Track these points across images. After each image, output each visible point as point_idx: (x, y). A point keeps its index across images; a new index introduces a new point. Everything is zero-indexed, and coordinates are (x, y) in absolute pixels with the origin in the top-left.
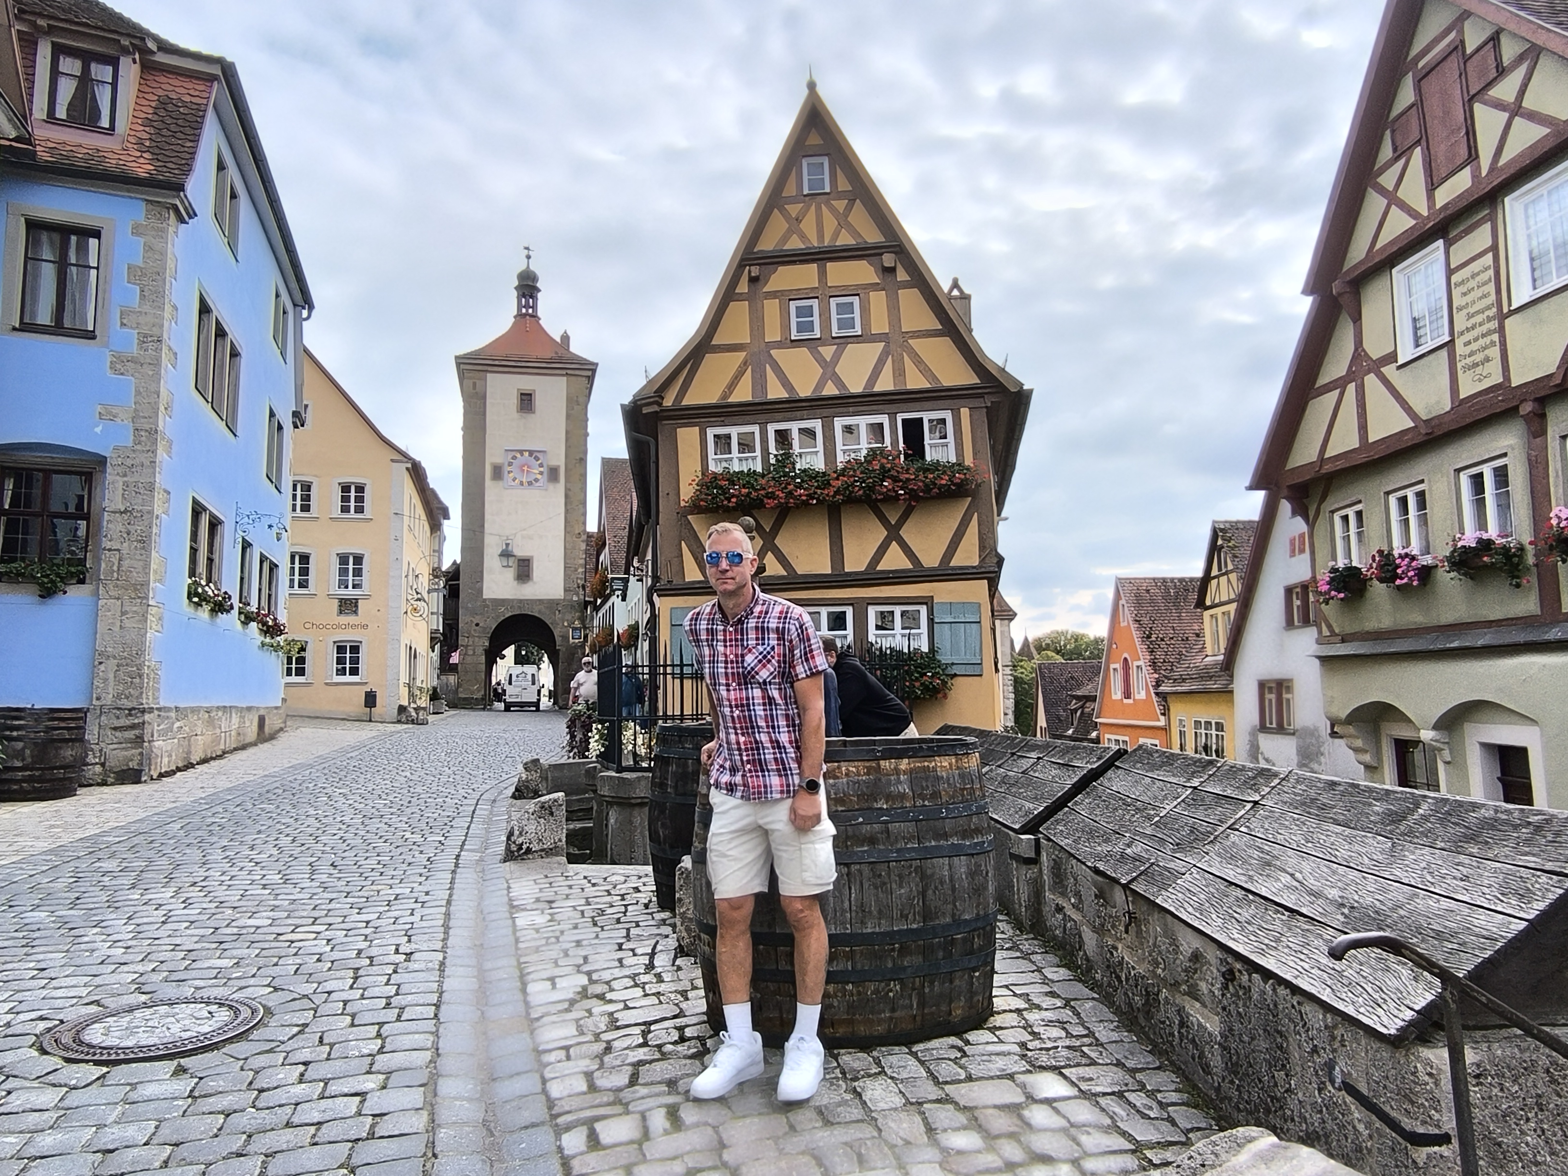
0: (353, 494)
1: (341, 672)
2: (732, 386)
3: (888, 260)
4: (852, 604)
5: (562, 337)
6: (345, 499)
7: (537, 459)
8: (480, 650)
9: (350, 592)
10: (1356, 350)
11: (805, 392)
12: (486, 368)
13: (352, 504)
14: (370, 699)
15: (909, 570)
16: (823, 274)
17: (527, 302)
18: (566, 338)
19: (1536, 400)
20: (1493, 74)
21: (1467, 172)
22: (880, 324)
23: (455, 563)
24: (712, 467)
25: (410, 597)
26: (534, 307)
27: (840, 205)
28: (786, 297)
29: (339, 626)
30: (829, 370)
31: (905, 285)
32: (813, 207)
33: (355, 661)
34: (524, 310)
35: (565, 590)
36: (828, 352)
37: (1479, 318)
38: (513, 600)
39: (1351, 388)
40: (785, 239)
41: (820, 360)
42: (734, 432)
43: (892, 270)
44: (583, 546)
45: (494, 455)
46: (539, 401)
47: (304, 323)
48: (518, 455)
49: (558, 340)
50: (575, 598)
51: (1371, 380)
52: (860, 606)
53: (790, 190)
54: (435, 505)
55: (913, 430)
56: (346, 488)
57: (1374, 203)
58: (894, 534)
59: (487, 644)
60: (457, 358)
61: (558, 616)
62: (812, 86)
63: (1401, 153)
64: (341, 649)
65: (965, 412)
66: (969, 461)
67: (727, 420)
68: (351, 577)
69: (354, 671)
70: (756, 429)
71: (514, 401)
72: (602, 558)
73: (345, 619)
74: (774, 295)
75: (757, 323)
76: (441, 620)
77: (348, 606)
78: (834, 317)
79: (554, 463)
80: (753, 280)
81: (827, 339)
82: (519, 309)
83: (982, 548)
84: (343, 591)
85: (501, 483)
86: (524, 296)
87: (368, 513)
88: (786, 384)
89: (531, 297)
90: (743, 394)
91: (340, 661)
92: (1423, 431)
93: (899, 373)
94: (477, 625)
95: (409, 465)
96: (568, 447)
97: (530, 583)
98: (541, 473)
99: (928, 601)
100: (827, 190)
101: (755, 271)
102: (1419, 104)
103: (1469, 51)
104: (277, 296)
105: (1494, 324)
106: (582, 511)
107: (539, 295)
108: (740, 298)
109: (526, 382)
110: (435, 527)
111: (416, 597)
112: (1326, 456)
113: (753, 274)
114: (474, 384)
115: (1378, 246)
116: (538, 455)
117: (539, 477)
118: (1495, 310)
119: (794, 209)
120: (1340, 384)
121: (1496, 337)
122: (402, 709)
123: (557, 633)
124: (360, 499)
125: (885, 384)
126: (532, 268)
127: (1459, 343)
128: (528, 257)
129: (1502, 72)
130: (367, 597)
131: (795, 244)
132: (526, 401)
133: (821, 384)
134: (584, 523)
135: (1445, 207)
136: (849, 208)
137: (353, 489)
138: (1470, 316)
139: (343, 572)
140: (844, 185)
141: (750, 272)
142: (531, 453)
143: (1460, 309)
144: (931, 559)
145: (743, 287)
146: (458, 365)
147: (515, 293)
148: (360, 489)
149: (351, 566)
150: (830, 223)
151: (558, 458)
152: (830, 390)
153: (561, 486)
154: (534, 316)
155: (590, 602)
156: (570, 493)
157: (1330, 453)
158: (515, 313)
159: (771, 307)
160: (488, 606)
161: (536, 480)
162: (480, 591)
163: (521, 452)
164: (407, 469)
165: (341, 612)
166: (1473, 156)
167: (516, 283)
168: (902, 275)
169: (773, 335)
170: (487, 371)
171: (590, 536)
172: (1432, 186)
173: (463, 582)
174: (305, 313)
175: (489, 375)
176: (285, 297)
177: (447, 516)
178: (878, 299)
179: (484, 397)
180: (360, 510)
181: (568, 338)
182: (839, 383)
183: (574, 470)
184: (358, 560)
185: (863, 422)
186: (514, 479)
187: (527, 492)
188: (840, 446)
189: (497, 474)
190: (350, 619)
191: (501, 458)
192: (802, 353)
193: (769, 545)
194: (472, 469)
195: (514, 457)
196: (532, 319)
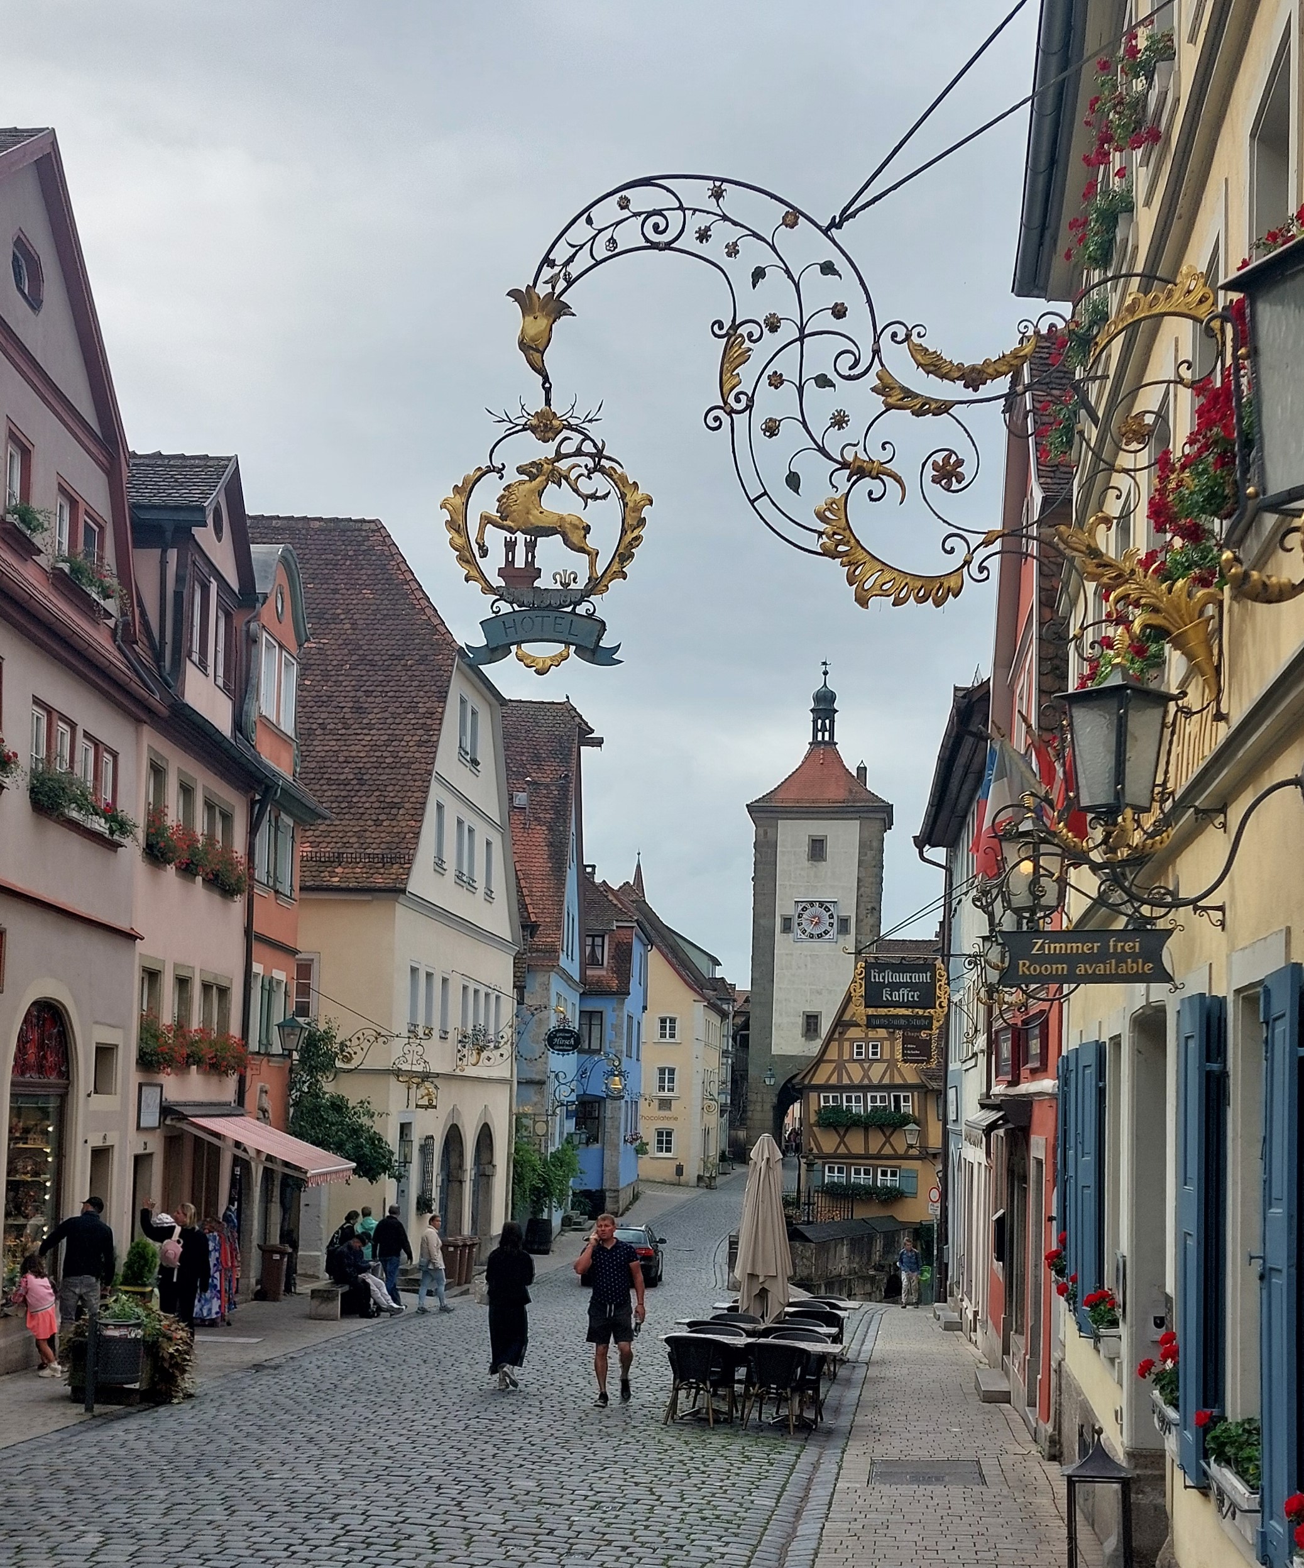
0: (668, 1024)
1: (660, 1150)
2: (829, 1078)
4: (872, 1166)
5: (858, 768)
6: (663, 1028)
7: (827, 909)
8: (768, 1107)
9: (666, 1094)
11: (856, 1082)
12: (777, 815)
13: (668, 1032)
14: (679, 1170)
15: (894, 1155)
16: (867, 1034)
17: (823, 724)
18: (862, 770)
22: (886, 1056)
25: (705, 1097)
26: (831, 731)
28: (852, 1041)
29: (659, 1118)
30: (866, 1075)
33: (669, 1142)
34: (820, 734)
36: (866, 1065)
38: (801, 1058)
40: (853, 1016)
41: (863, 1067)
42: (831, 1095)
45: (784, 906)
46: (830, 848)
48: (808, 906)
49: (855, 774)
52: (876, 1167)
55: (897, 1098)
56: (663, 1021)
58: (888, 1141)
60: (747, 806)
64: (660, 1134)
65: (916, 1094)
66: (917, 1114)
67: (828, 1090)
68: (666, 1084)
69: (668, 1150)
70: (839, 1095)
71: (805, 849)
73: (663, 1113)
74: (847, 1039)
75: (841, 1054)
76: (729, 1095)
77: (665, 1104)
78: (871, 1050)
79: (843, 914)
80: (840, 1031)
81: (867, 1059)
82: (815, 736)
84: (662, 1094)
85: (791, 935)
86: (820, 718)
87: (677, 1039)
88: (850, 1078)
89: (828, 718)
90: (834, 1081)
91: (660, 1142)
93: (892, 1077)
95: (706, 1003)
96: (860, 896)
98: (831, 925)
99: (899, 1167)
101: (841, 1028)
107: (836, 716)
108: (835, 1040)
109: (818, 828)
111: (710, 1097)
114: (766, 833)
116: (829, 906)
117: (829, 928)
122: (700, 1178)
124: (672, 1028)
125: (886, 1081)
126: (829, 685)
128: (826, 674)
130: (678, 1098)
132: (817, 849)
133: (862, 1080)
137: (668, 1021)
139: (662, 1080)
141: (839, 1028)
142: (821, 904)
144: (901, 1151)
145: (836, 1036)
146: (751, 811)
148: (673, 1021)
149: (667, 1076)
151: (848, 908)
152: (866, 1082)
153: (852, 937)
154: (832, 743)
158: (810, 739)
159: (847, 1044)
160: (776, 1062)
161: (826, 932)
162: (769, 1045)
163: (812, 903)
164: (704, 1006)
165: (660, 1109)
167: (812, 706)
169: (846, 1057)
170: (779, 818)
175: (781, 823)
178: (887, 1044)
179: (775, 846)
180: (672, 1036)
181: (865, 768)
182: (870, 1080)
183: (865, 921)
184: (672, 1071)
185: (878, 1095)
186: (804, 931)
187: (816, 945)
188: (869, 1104)
189: (787, 926)
190: (666, 1113)
191: (791, 911)
192: (857, 1064)
193: (842, 1141)
194: (762, 922)
195: (804, 909)
196: (828, 748)
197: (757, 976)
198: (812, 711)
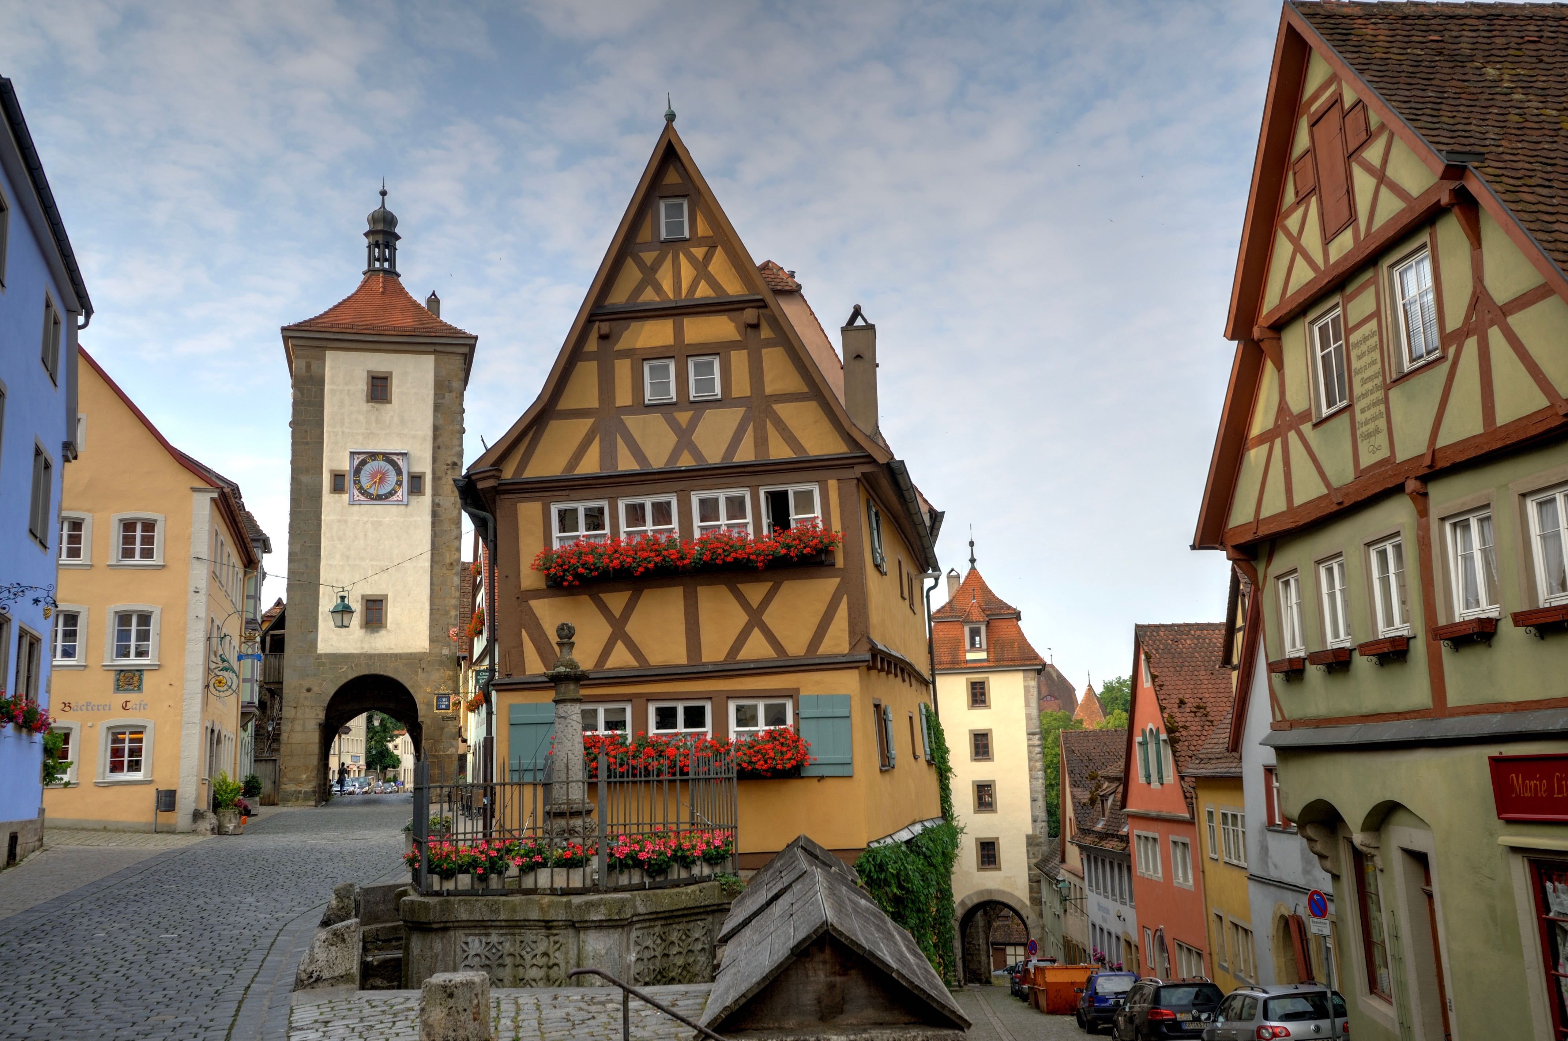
0: (139, 533)
1: (116, 767)
2: (578, 456)
3: (750, 315)
4: (710, 698)
5: (429, 301)
6: (128, 540)
7: (394, 464)
8: (312, 725)
9: (133, 661)
10: (1280, 402)
11: (658, 461)
12: (324, 343)
13: (138, 546)
15: (773, 660)
16: (679, 332)
17: (382, 253)
18: (434, 301)
19: (1416, 478)
20: (1364, 136)
21: (1348, 235)
22: (741, 387)
23: (279, 602)
24: (556, 546)
25: (213, 666)
26: (392, 260)
27: (699, 252)
28: (639, 356)
29: (118, 707)
30: (685, 437)
31: (769, 343)
32: (670, 256)
33: (135, 752)
34: (377, 265)
35: (432, 641)
36: (683, 417)
37: (1369, 386)
38: (359, 656)
39: (1278, 442)
40: (639, 290)
41: (675, 426)
42: (581, 508)
43: (756, 327)
44: (456, 580)
45: (335, 458)
46: (396, 388)
47: (79, 331)
48: (368, 459)
49: (424, 304)
50: (446, 651)
51: (1292, 436)
52: (721, 700)
53: (645, 234)
54: (249, 535)
55: (777, 503)
56: (129, 527)
57: (1283, 248)
58: (755, 620)
59: (322, 716)
60: (284, 329)
61: (421, 675)
62: (671, 117)
63: (1302, 200)
64: (117, 738)
67: (573, 494)
68: (133, 643)
69: (135, 766)
70: (605, 504)
71: (361, 386)
72: (479, 599)
73: (124, 698)
74: (625, 354)
75: (607, 386)
76: (256, 688)
77: (129, 680)
78: (692, 378)
79: (417, 469)
80: (603, 337)
81: (683, 402)
82: (370, 263)
83: (852, 632)
84: (122, 661)
85: (345, 497)
86: (377, 245)
87: (157, 560)
88: (637, 453)
89: (387, 246)
90: (590, 465)
91: (116, 753)
92: (1335, 500)
93: (761, 441)
94: (309, 690)
95: (215, 495)
96: (436, 448)
97: (383, 632)
98: (399, 483)
99: (792, 694)
100: (687, 234)
101: (605, 327)
102: (1311, 151)
103: (1347, 106)
104: (48, 306)
105: (1380, 394)
106: (455, 533)
107: (398, 244)
108: (590, 357)
109: (379, 362)
110: (251, 563)
111: (221, 665)
112: (1262, 517)
113: (603, 332)
114: (309, 365)
115: (1289, 293)
116: (395, 458)
117: (396, 487)
118: (1381, 378)
119: (649, 257)
120: (1267, 437)
121: (1382, 407)
122: (200, 814)
123: (419, 699)
124: (148, 540)
125: (745, 454)
126: (388, 208)
127: (1358, 407)
128: (384, 193)
129: (1370, 137)
130: (156, 668)
131: (649, 296)
132: (379, 388)
133: (675, 454)
134: (459, 550)
135: (1337, 263)
136: (708, 257)
137: (139, 527)
138: (1364, 382)
139: (123, 635)
140: (703, 229)
141: (599, 328)
142: (387, 457)
143: (1358, 372)
144: (796, 647)
145: (592, 345)
146: (286, 339)
147: (365, 242)
148: (149, 526)
149: (134, 628)
150: (687, 272)
151: (422, 462)
152: (686, 461)
153: (426, 501)
154: (392, 273)
155: (464, 658)
156: (440, 511)
157: (1265, 513)
158: (366, 268)
159: (623, 369)
160: (323, 664)
161: (392, 493)
162: (314, 644)
163: (373, 456)
164: (213, 499)
165: (118, 688)
166: (1352, 218)
167: (367, 228)
168: (766, 332)
169: (623, 397)
170: (326, 348)
171: (465, 567)
172: (1327, 240)
173: (290, 632)
174: (81, 320)
175: (329, 354)
176: (58, 306)
177: (267, 548)
178: (739, 359)
179: (322, 382)
180: (147, 553)
181: (437, 301)
182: (696, 453)
183: (443, 481)
184: (145, 619)
185: (722, 496)
186: (361, 490)
187: (379, 510)
188: (697, 522)
189: (338, 483)
190: (134, 697)
191: (345, 465)
192: (656, 420)
193: (619, 633)
194: (304, 478)
195: (363, 463)
196: (389, 277)
197: (297, 549)
198: (366, 235)
